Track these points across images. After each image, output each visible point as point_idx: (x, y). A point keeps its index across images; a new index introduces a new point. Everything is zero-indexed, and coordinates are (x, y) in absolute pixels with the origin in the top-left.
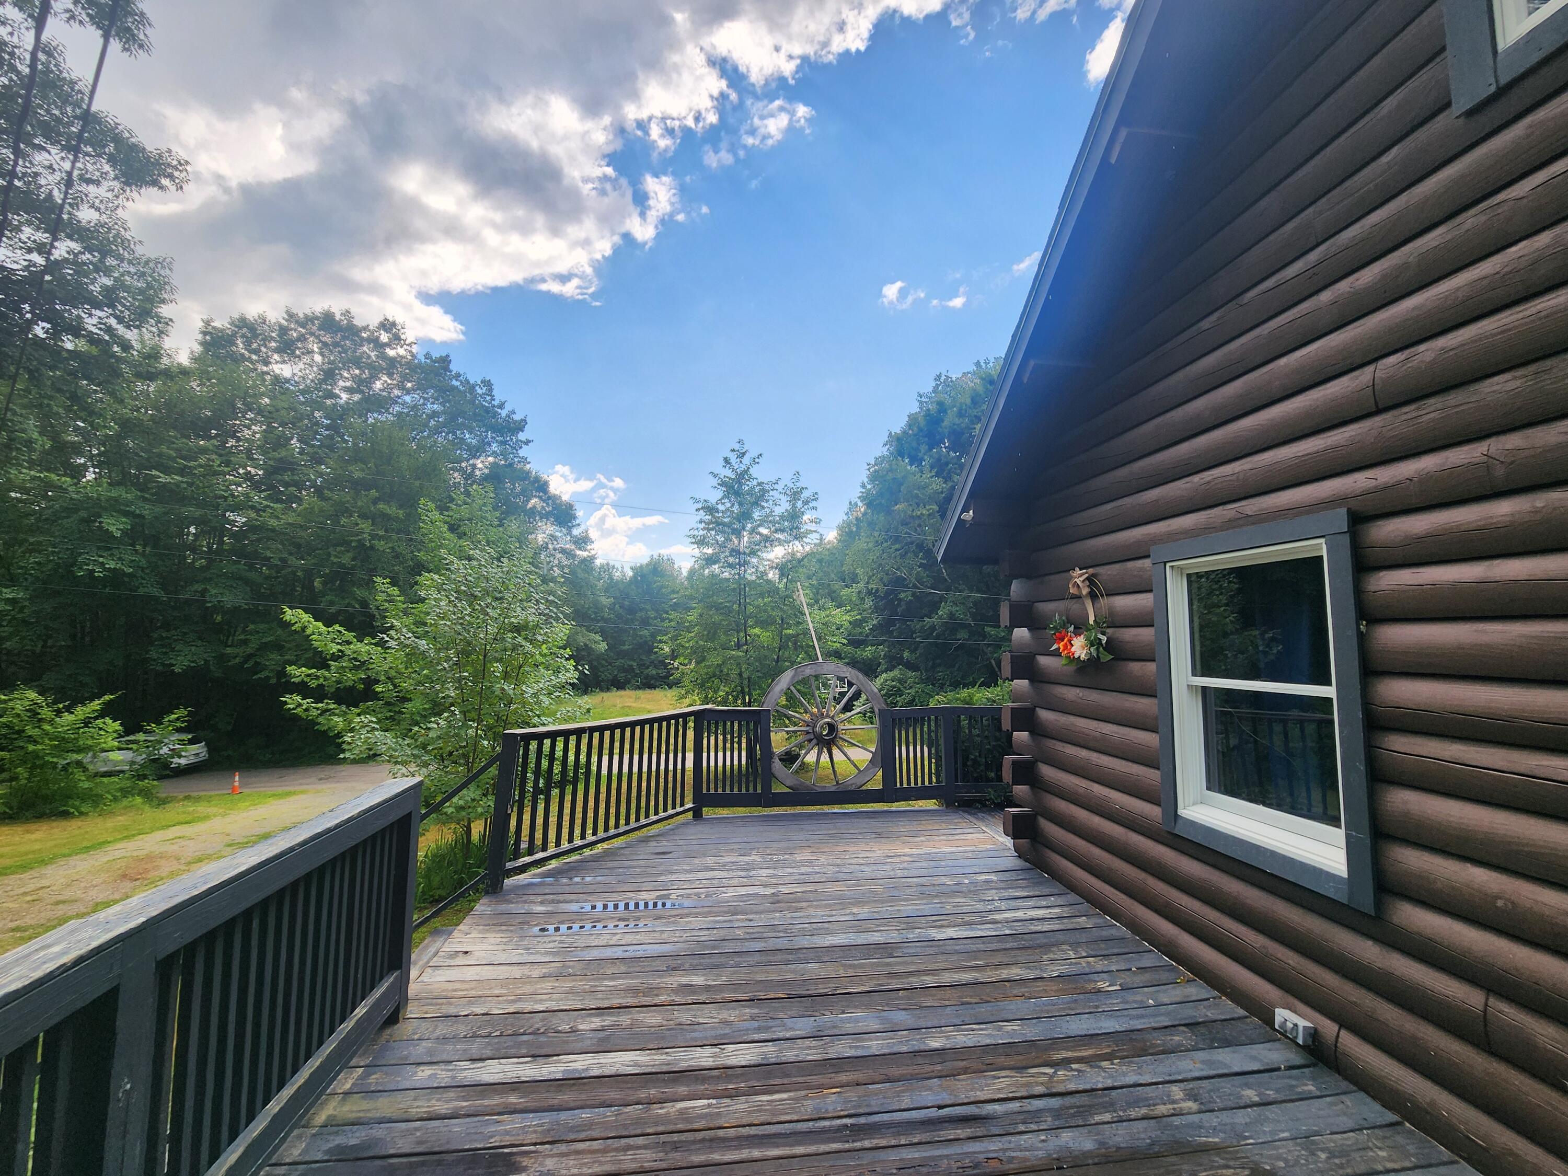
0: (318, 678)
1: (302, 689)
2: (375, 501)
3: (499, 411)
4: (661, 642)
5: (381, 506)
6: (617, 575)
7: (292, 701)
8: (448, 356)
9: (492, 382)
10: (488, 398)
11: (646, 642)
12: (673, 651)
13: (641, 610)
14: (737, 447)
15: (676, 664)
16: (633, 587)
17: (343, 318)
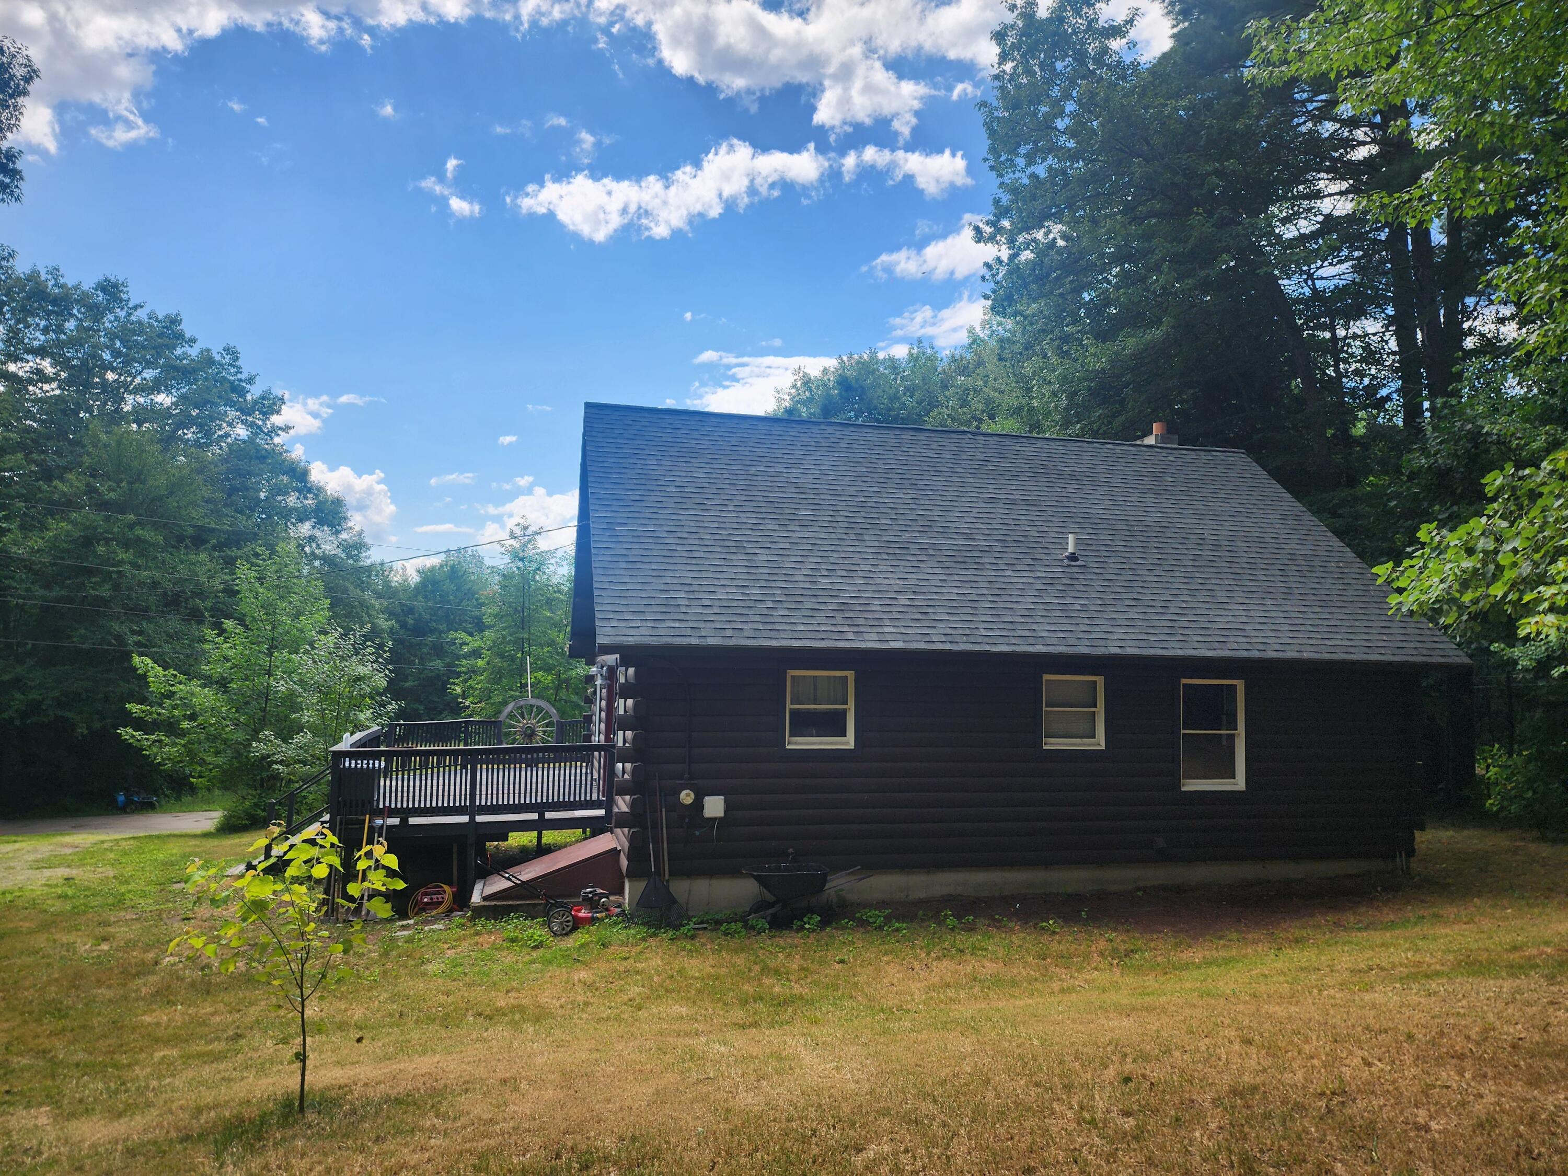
0: (151, 713)
1: (139, 724)
2: (131, 527)
3: (248, 387)
4: (454, 684)
5: (139, 531)
6: (396, 579)
7: (126, 733)
8: (178, 315)
9: (238, 349)
10: (233, 370)
11: (438, 677)
12: (464, 692)
13: (432, 631)
14: (521, 521)
15: (467, 703)
16: (420, 598)
17: (50, 277)
